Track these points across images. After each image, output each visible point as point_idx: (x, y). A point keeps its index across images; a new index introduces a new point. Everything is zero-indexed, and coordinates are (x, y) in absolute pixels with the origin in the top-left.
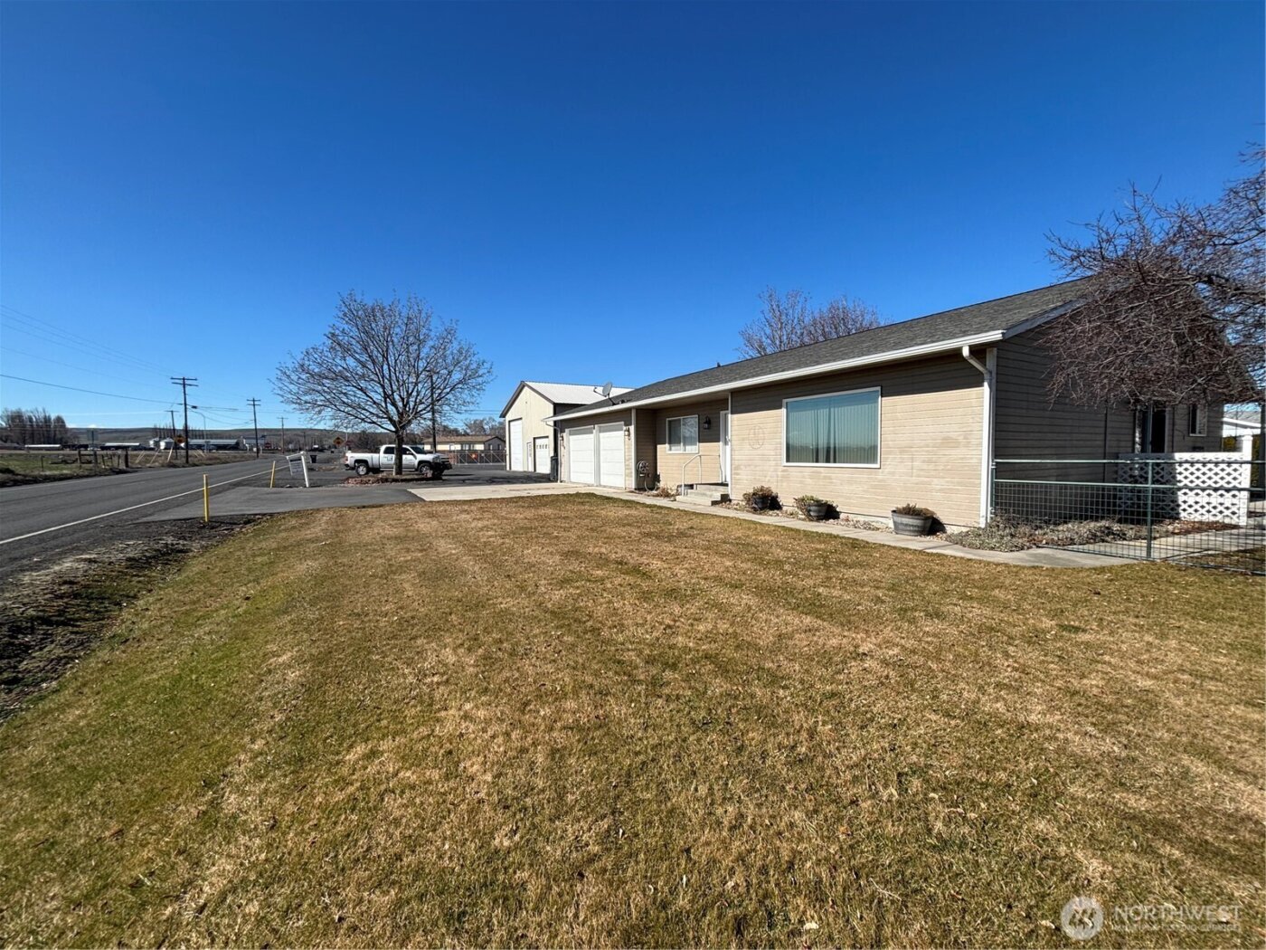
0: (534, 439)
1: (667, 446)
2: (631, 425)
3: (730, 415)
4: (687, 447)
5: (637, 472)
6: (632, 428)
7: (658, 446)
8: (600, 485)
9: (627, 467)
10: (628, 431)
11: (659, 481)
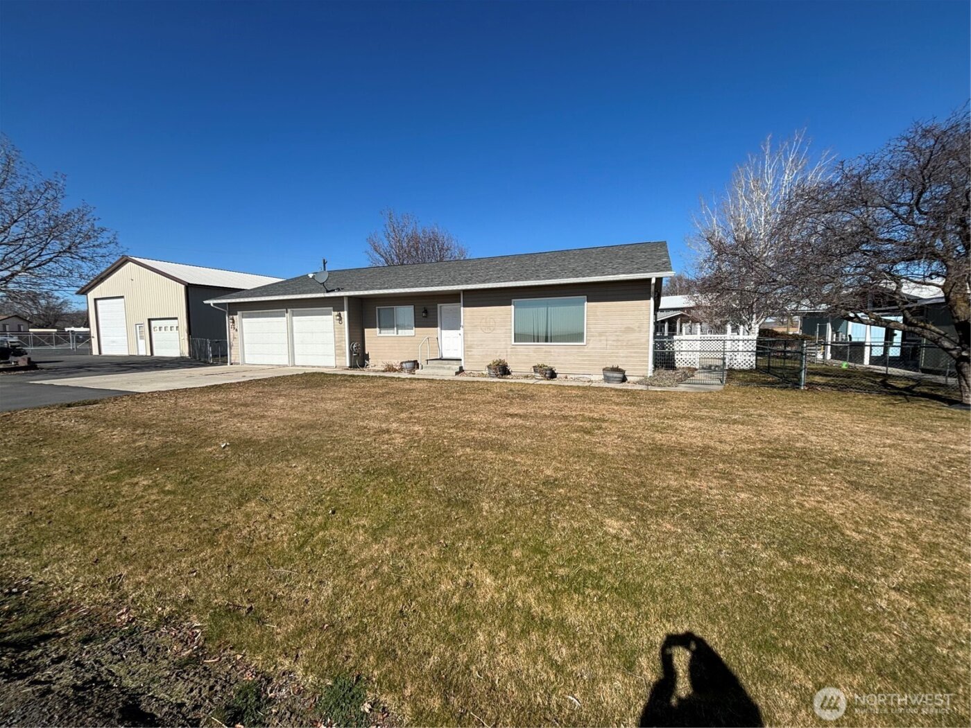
0: (150, 320)
1: (378, 329)
2: (343, 310)
3: (462, 308)
4: (400, 331)
5: (351, 352)
6: (345, 314)
7: (366, 330)
8: (294, 365)
9: (338, 348)
10: (340, 315)
11: (368, 360)
